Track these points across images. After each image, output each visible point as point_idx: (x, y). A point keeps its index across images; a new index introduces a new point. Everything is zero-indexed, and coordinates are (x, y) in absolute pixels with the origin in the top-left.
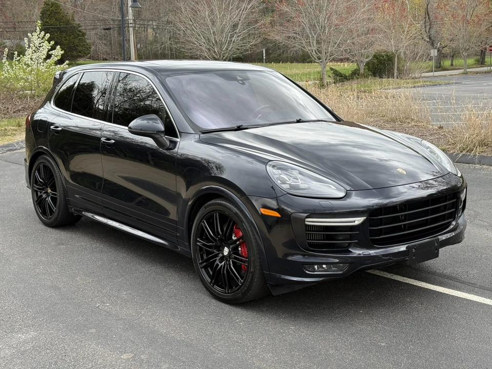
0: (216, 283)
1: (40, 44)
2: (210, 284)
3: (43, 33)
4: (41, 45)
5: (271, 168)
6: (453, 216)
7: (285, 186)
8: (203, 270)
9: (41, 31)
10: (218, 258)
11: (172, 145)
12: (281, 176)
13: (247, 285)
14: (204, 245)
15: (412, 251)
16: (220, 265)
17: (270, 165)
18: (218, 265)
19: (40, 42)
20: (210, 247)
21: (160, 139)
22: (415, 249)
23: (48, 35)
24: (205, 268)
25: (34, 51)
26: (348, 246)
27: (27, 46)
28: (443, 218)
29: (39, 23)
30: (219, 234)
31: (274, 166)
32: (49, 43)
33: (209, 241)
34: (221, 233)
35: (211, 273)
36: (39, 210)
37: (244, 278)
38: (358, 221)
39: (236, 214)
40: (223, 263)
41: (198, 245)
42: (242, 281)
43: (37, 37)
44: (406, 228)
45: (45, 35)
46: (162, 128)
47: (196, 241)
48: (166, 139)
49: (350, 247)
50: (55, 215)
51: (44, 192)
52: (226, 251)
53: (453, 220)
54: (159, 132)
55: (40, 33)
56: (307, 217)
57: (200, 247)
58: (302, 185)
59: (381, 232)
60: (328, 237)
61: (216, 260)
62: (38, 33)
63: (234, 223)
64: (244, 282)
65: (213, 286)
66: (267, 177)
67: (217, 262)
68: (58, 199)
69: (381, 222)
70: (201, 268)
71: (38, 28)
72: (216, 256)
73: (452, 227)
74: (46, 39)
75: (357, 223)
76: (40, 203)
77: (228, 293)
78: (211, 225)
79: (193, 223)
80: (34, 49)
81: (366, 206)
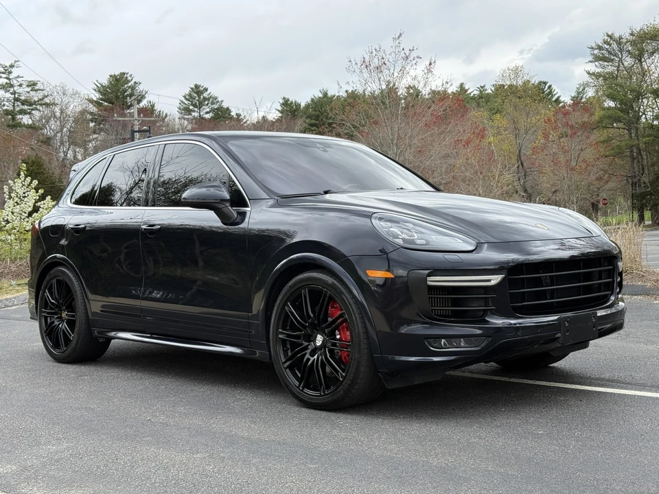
0: (307, 386)
1: (24, 193)
2: (298, 387)
3: (29, 179)
4: (26, 195)
5: (377, 221)
6: (610, 287)
7: (400, 242)
8: (288, 370)
9: (26, 176)
10: (308, 351)
11: (239, 217)
12: (391, 229)
13: (351, 378)
14: (289, 336)
15: (565, 324)
16: (312, 359)
17: (376, 218)
18: (308, 359)
19: (25, 191)
20: (298, 337)
21: (225, 210)
22: (567, 321)
23: (35, 182)
24: (291, 368)
25: (16, 202)
26: (483, 314)
27: (8, 197)
28: (599, 288)
29: (23, 167)
30: (309, 317)
31: (380, 219)
32: (37, 192)
33: (293, 328)
34: (312, 315)
35: (299, 375)
36: (50, 344)
37: (346, 371)
38: (495, 279)
39: (332, 286)
40: (316, 357)
41: (280, 338)
42: (344, 374)
43: (21, 185)
44: (553, 294)
45: (31, 182)
46: (227, 196)
47: (277, 333)
48: (233, 211)
49: (486, 316)
50: (73, 345)
51: (56, 316)
52: (319, 340)
53: (612, 294)
54: (223, 200)
55: (25, 180)
56: (429, 275)
57: (282, 339)
58: (418, 241)
59: (523, 297)
60: (456, 302)
61: (306, 353)
62: (23, 179)
63: (331, 299)
64: (346, 375)
65: (302, 391)
66: (374, 234)
67: (308, 356)
68: (77, 324)
69: (522, 284)
70: (285, 368)
71: (22, 173)
72: (306, 348)
73: (611, 302)
74: (33, 187)
75: (493, 283)
76: (50, 334)
77: (325, 395)
78: (299, 308)
79: (272, 313)
80: (15, 201)
81: (503, 263)
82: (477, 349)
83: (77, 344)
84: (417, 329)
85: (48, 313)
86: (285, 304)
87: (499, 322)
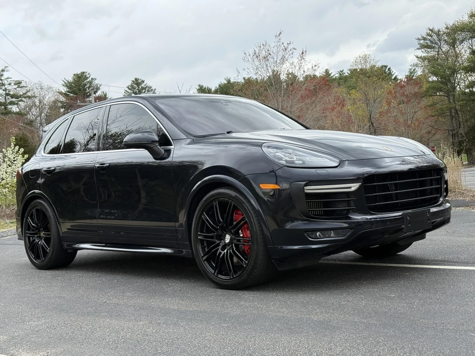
0: (220, 273)
1: (14, 158)
2: (214, 274)
3: (17, 148)
4: (16, 159)
5: (266, 149)
6: (439, 191)
7: (284, 162)
8: (205, 262)
9: (15, 145)
10: (220, 247)
11: (166, 153)
12: (277, 154)
13: (252, 264)
14: (205, 237)
15: (407, 218)
16: (223, 252)
17: (265, 146)
18: (220, 253)
19: (14, 156)
20: (212, 237)
21: (155, 148)
22: (409, 216)
23: (22, 150)
24: (208, 260)
25: (9, 165)
26: (347, 213)
27: (2, 161)
28: (431, 192)
29: (13, 139)
30: (220, 222)
31: (268, 147)
32: (23, 157)
33: (209, 231)
34: (221, 220)
35: (214, 265)
36: (32, 256)
37: (248, 259)
38: (354, 187)
39: (235, 198)
40: (225, 251)
41: (199, 239)
42: (247, 262)
43: (11, 152)
44: (397, 196)
45: (19, 150)
46: (157, 139)
47: (197, 235)
48: (161, 149)
49: (349, 214)
50: (49, 255)
51: (36, 236)
52: (228, 238)
53: (441, 196)
54: (154, 142)
55: (14, 148)
56: (306, 185)
57: (201, 240)
58: (297, 162)
59: (375, 199)
60: (326, 205)
61: (218, 249)
62: (13, 148)
63: (235, 208)
64: (248, 262)
65: (217, 276)
66: (265, 159)
67: (220, 250)
68: (52, 240)
69: (374, 189)
70: (204, 261)
71: (12, 144)
72: (218, 245)
73: (440, 202)
74: (21, 153)
75: (353, 189)
76: (33, 249)
77: (234, 278)
78: (212, 216)
79: (192, 221)
80: (8, 164)
81: (360, 174)
82: (343, 238)
83: (52, 255)
84: (298, 225)
85: (31, 234)
86: (202, 214)
87: (358, 217)
